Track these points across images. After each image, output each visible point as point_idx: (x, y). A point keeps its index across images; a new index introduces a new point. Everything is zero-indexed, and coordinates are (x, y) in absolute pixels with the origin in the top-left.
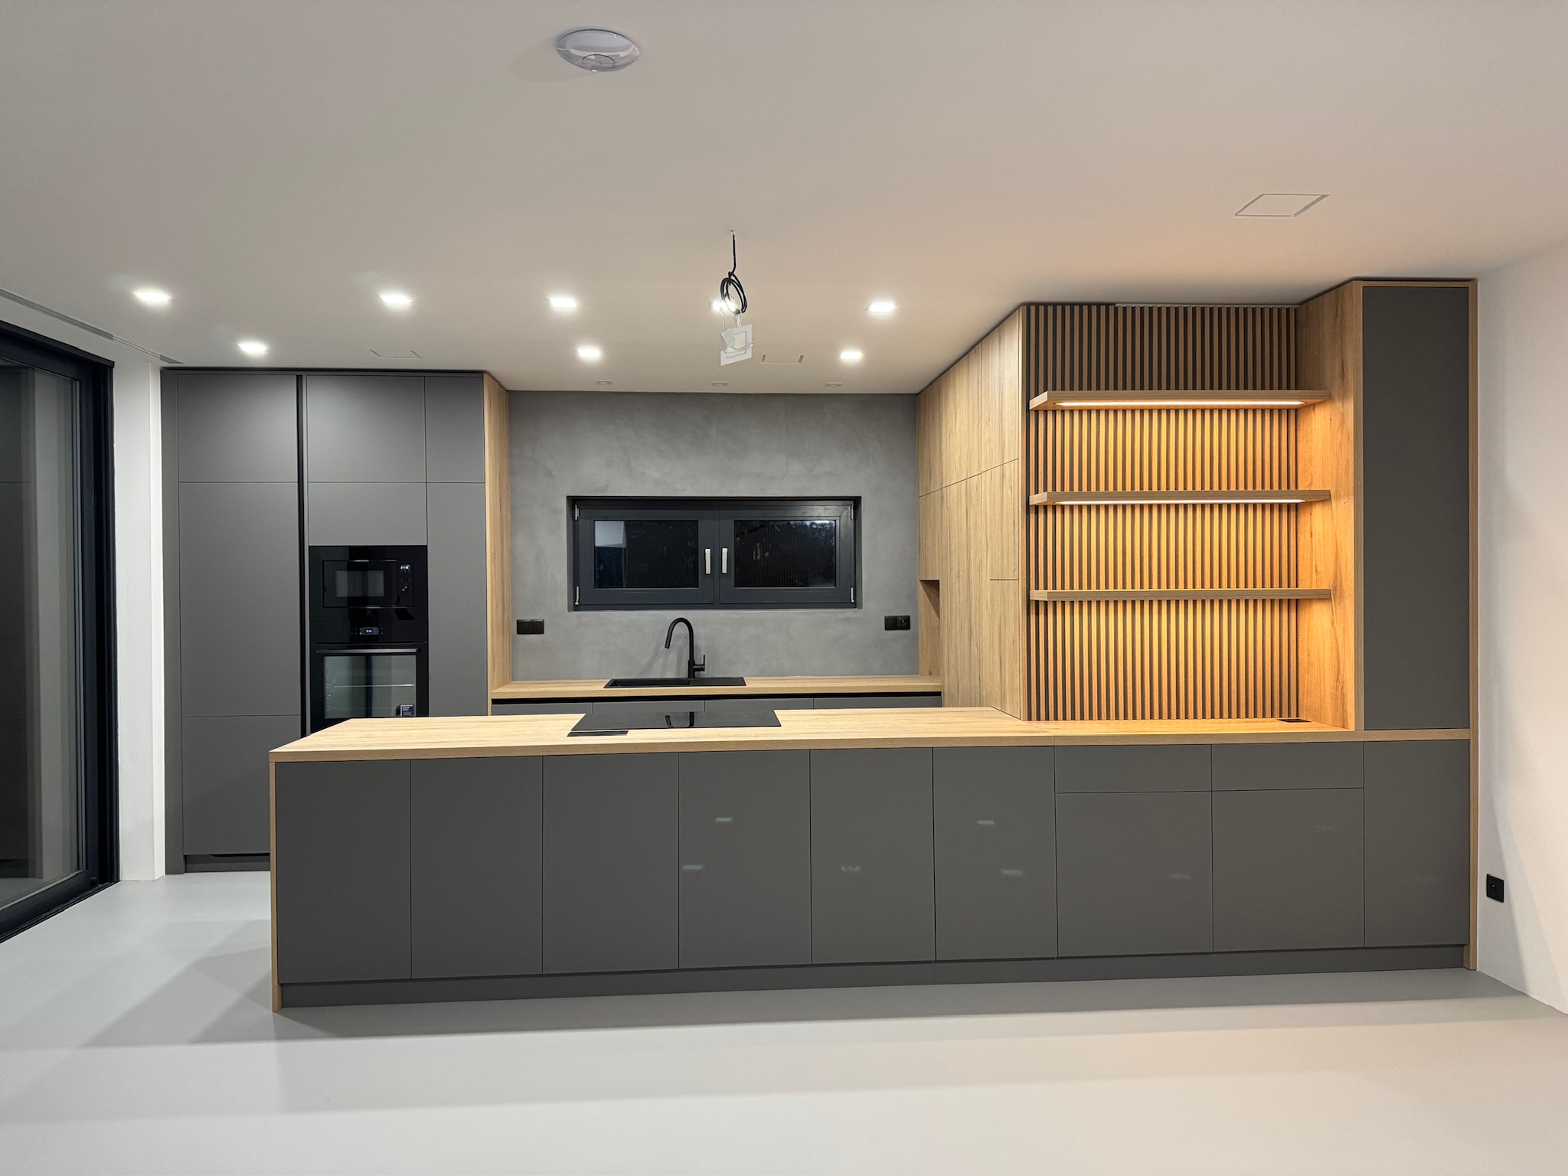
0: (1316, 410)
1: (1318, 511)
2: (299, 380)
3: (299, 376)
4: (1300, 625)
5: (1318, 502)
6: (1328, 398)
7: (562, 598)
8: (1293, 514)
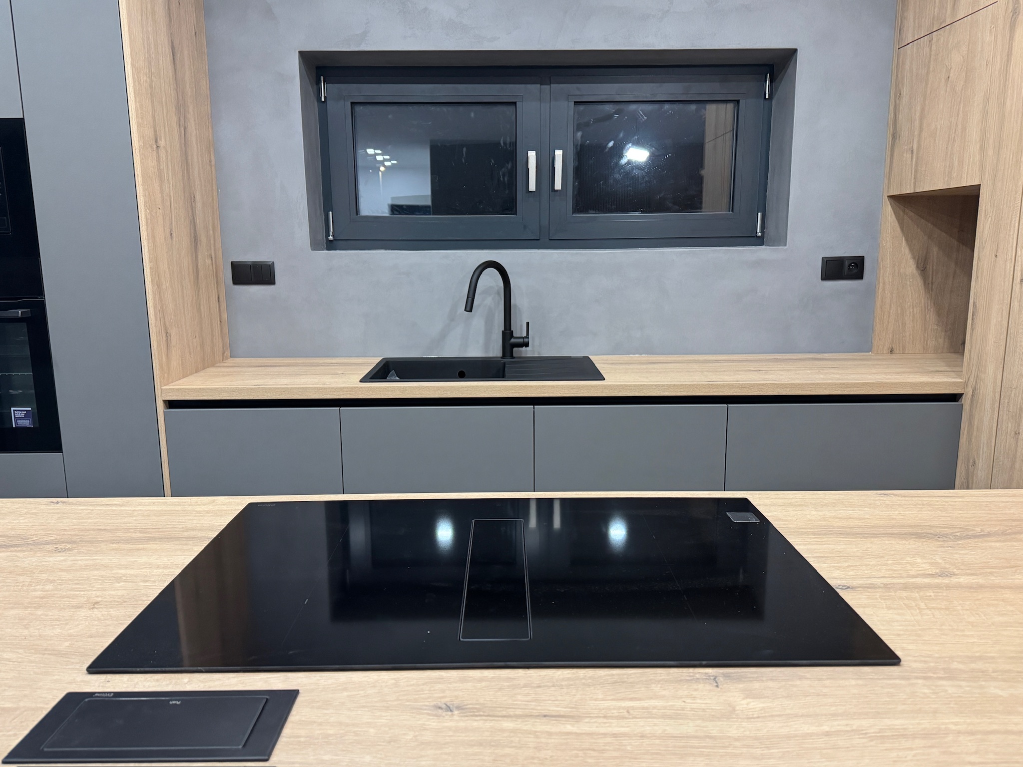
7: (301, 226)
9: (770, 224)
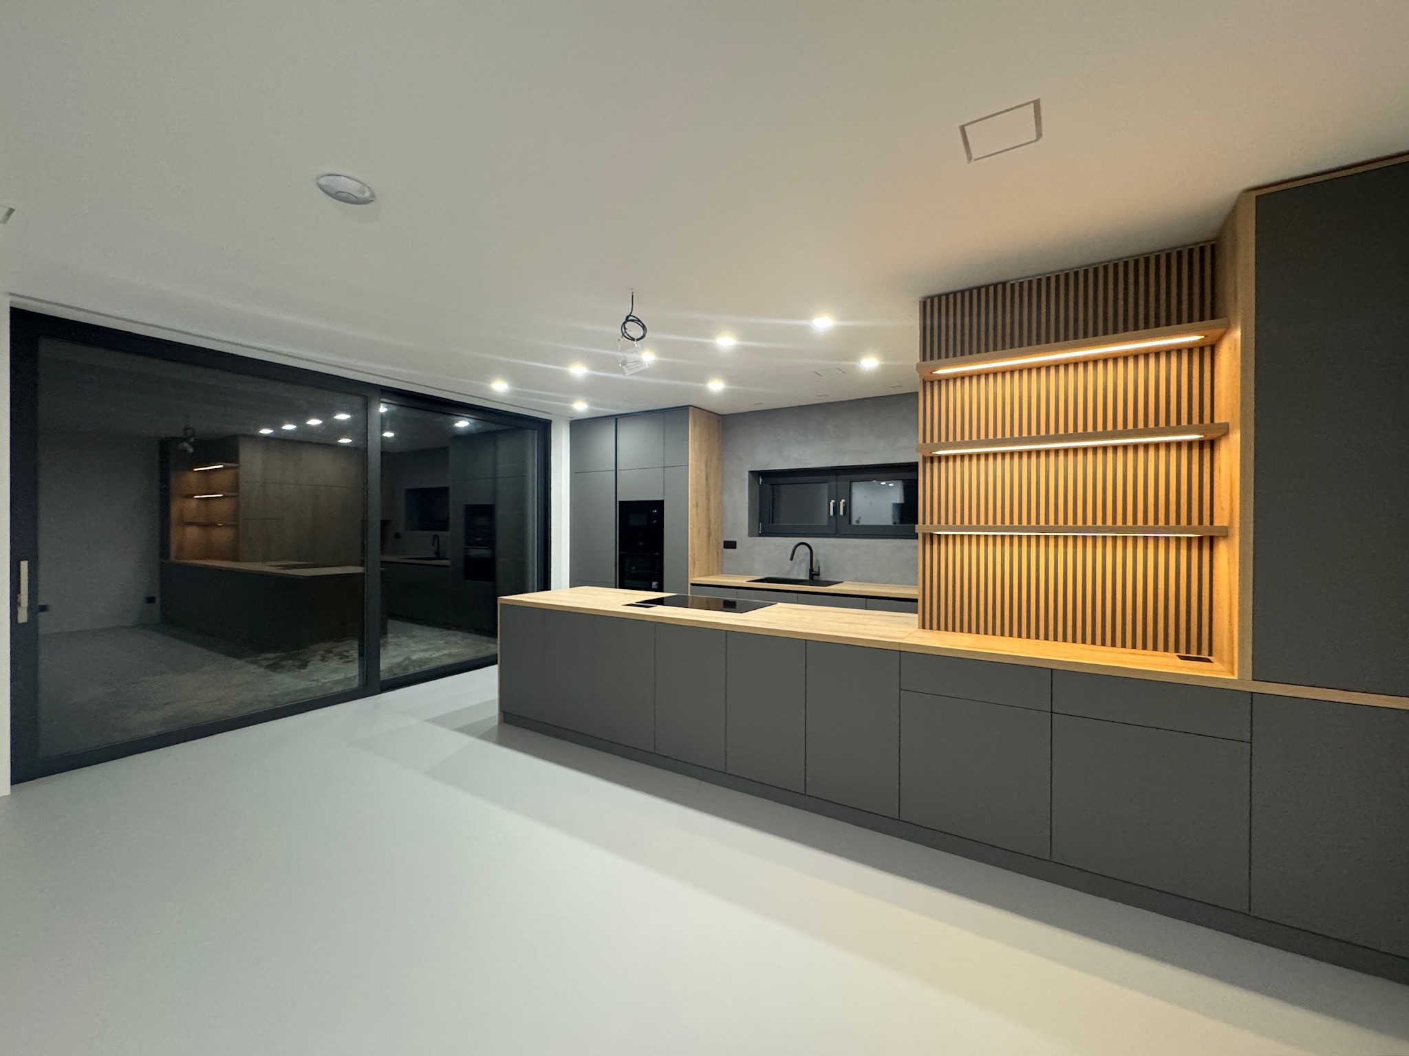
0: (1224, 341)
2: (616, 420)
3: (616, 419)
5: (1223, 435)
6: (1228, 326)
7: (745, 529)
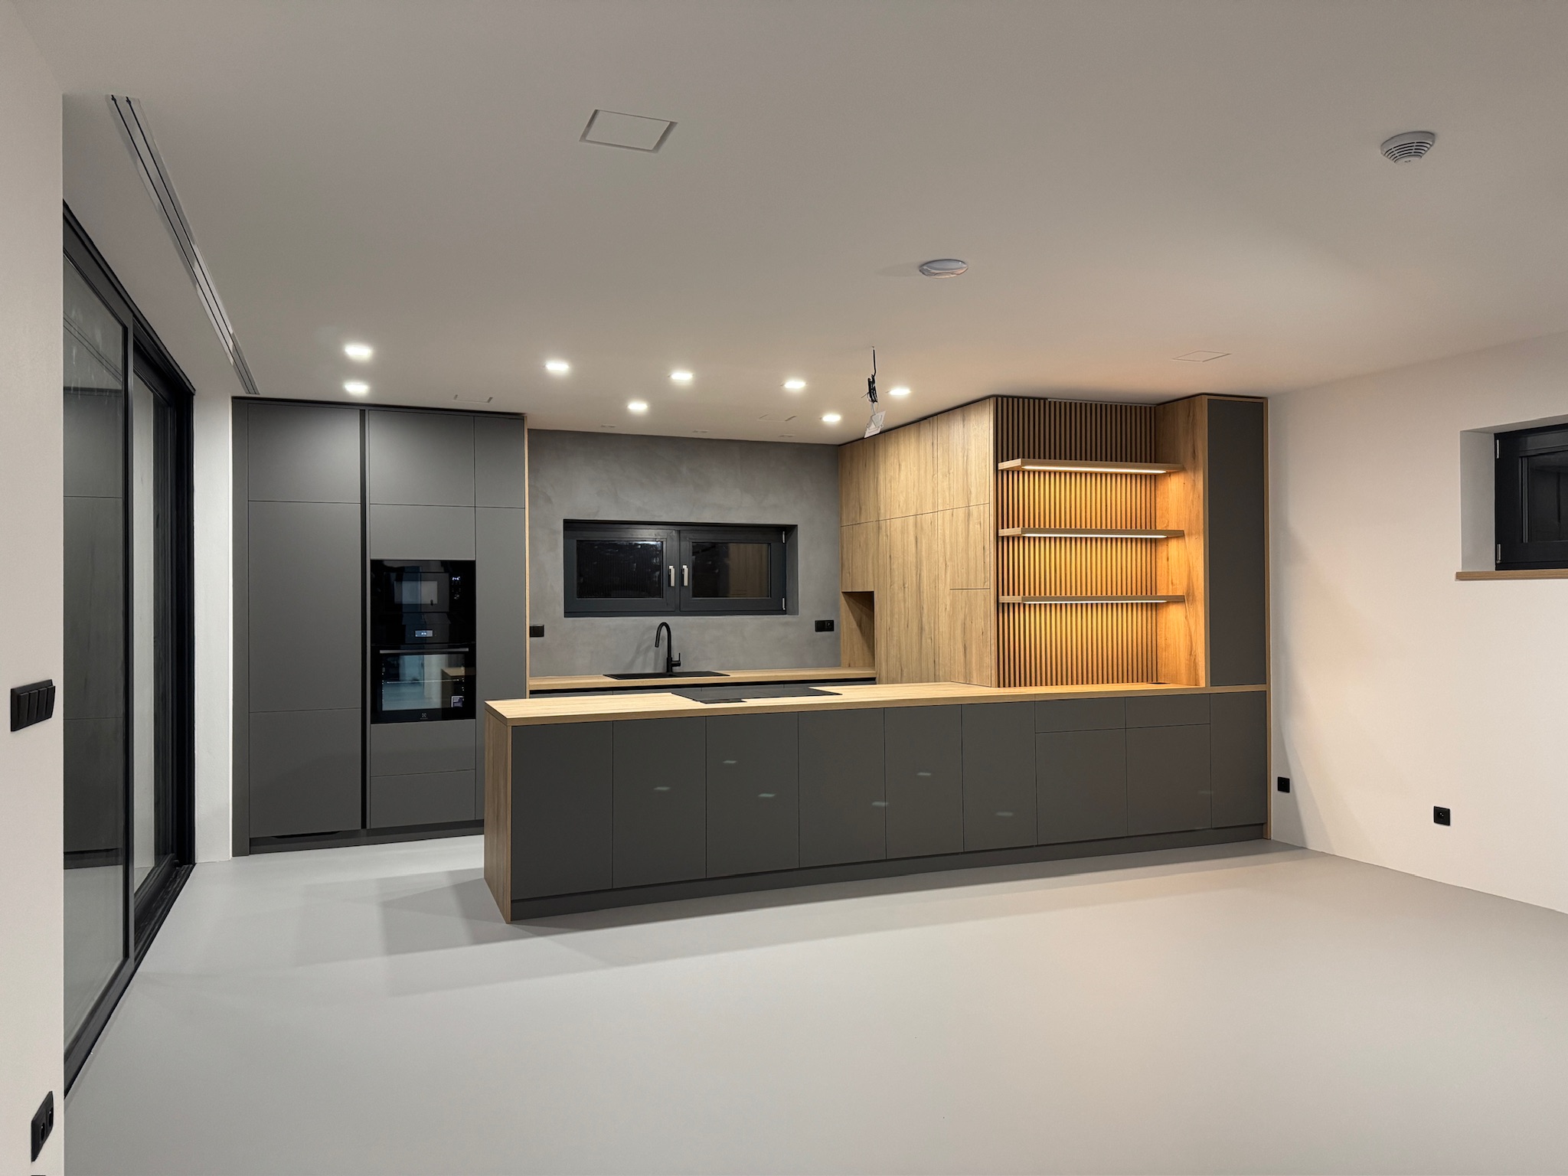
0: (1172, 477)
1: (1173, 544)
2: (362, 414)
3: (362, 410)
4: (1158, 620)
5: (1174, 537)
6: (1182, 469)
7: (558, 609)
8: (1153, 545)
9: (789, 603)
